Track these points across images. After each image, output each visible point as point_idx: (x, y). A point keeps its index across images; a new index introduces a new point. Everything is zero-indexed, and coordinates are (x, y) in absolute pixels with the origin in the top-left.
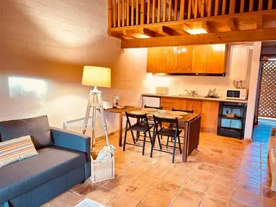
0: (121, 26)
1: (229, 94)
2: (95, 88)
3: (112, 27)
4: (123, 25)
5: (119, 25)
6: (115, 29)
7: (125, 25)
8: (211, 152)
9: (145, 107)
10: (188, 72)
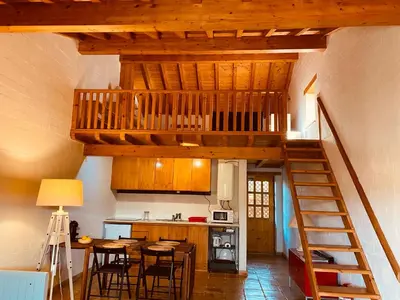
2: (61, 208)
3: (79, 127)
4: (95, 127)
7: (99, 127)
8: (208, 292)
9: (120, 238)
10: (169, 189)
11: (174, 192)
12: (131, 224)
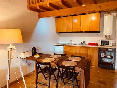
0: (35, 3)
1: (103, 42)
2: (11, 45)
4: (37, 2)
5: (34, 3)
6: (32, 5)
10: (79, 31)
11: (82, 32)
12: (64, 46)
